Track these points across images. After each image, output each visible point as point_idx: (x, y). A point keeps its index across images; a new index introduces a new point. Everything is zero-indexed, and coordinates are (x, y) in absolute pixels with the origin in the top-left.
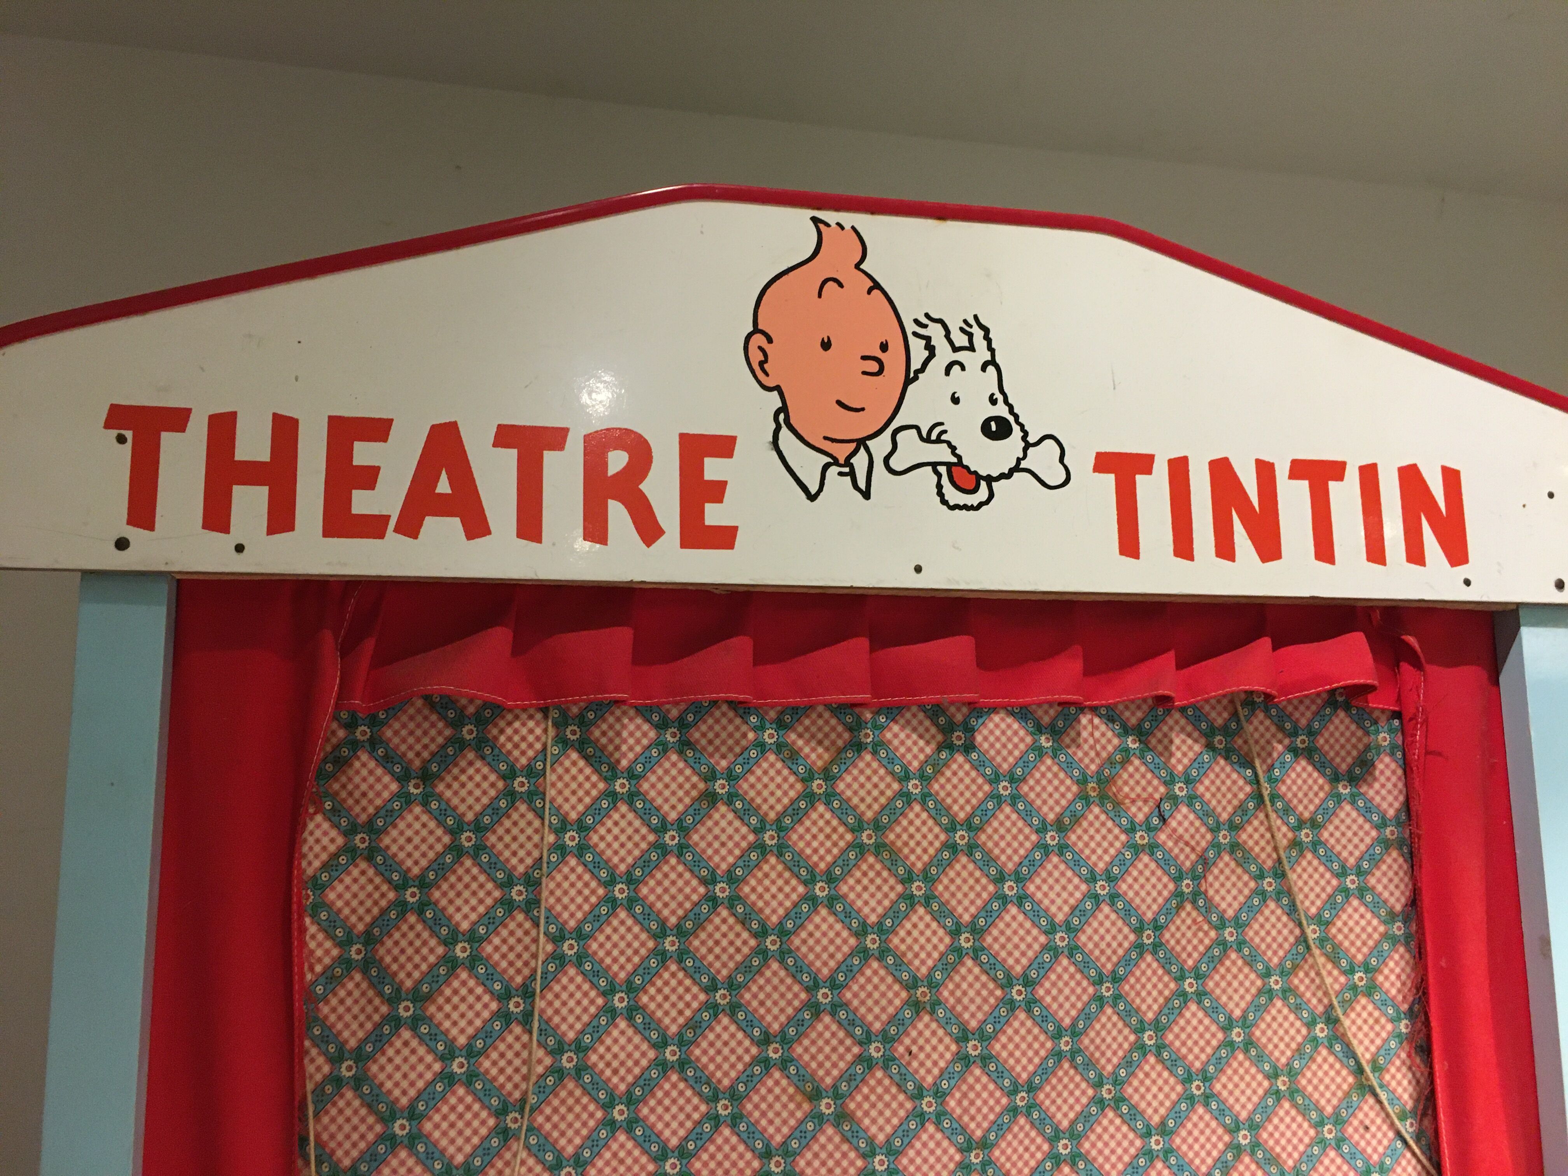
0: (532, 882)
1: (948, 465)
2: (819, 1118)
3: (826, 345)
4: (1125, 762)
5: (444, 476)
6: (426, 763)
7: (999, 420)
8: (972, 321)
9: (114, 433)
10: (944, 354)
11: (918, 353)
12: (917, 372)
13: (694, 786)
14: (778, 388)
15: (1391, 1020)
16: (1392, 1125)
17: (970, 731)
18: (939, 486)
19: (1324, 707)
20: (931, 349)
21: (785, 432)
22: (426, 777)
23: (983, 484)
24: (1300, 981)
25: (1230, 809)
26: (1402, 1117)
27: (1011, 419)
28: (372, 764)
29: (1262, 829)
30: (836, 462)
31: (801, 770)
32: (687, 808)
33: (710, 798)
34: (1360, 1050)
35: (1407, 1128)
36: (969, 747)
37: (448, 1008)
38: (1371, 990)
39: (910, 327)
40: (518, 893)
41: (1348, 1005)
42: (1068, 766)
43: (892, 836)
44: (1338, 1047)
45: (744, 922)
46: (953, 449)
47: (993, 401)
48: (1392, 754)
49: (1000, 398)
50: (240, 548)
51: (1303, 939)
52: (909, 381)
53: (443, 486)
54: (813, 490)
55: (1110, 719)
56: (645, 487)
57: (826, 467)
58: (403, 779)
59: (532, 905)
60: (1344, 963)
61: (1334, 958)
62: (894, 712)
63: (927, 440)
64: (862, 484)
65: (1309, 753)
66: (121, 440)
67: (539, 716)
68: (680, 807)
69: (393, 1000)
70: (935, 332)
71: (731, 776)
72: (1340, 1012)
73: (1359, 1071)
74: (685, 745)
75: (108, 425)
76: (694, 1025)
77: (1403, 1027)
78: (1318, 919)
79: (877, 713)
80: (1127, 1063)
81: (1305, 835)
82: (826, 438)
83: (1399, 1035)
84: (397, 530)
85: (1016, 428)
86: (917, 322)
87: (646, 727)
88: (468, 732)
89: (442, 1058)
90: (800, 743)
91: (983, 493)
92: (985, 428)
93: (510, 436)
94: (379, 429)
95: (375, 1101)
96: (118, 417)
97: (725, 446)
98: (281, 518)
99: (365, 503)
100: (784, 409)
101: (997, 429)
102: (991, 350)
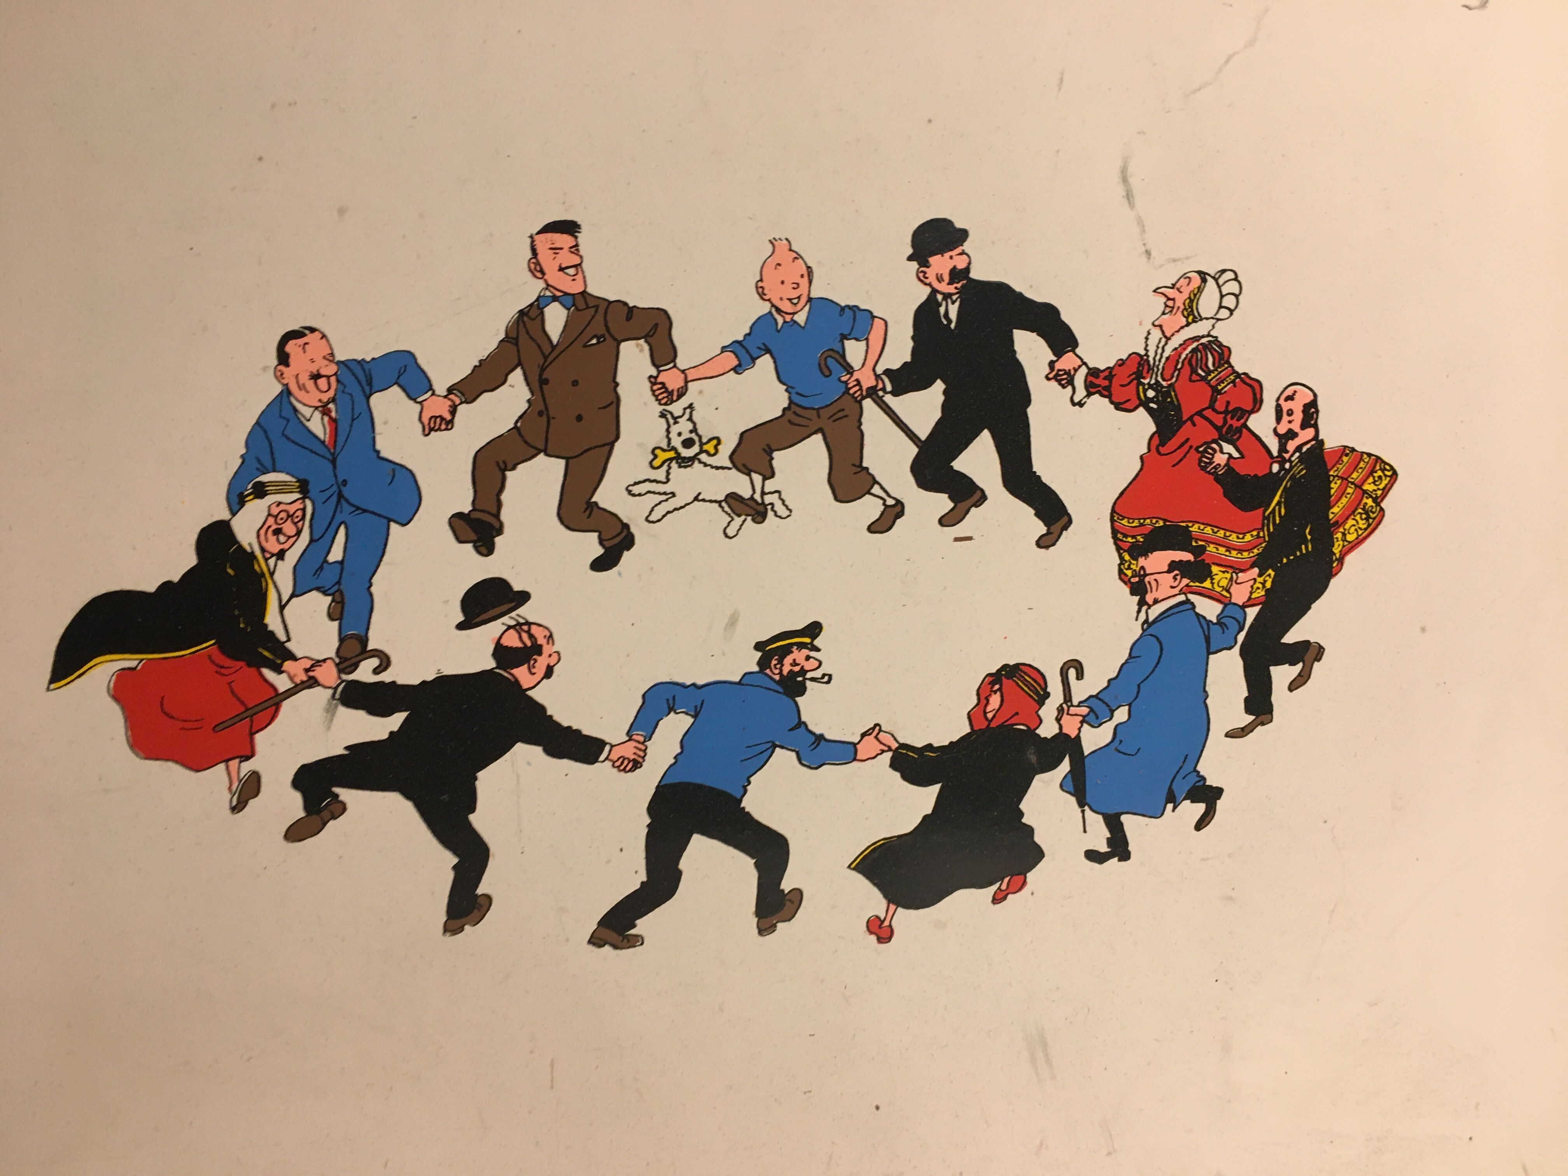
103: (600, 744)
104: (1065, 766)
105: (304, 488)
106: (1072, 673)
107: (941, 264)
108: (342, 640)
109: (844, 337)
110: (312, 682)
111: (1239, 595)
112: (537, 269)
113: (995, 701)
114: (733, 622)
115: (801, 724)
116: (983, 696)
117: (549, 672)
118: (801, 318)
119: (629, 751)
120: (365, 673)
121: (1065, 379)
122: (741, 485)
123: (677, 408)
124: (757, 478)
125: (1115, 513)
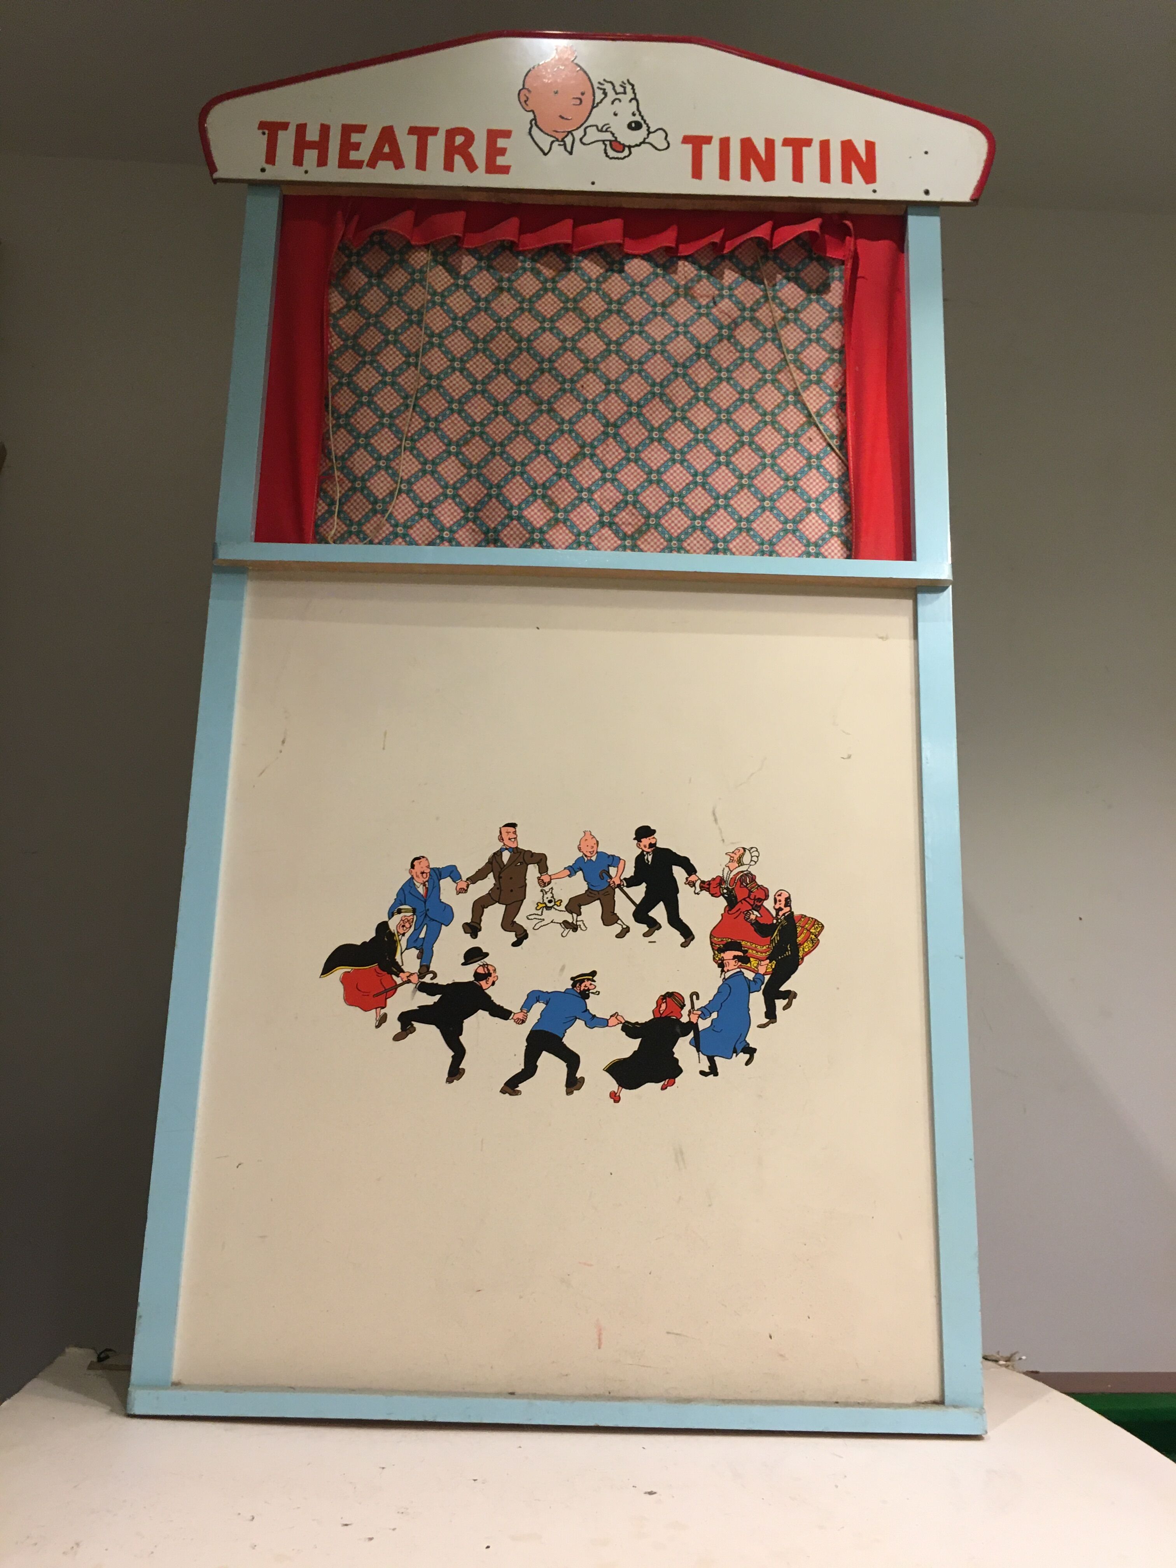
0: (420, 313)
1: (611, 141)
3: (557, 94)
4: (698, 281)
5: (387, 146)
6: (379, 271)
7: (636, 122)
8: (626, 82)
9: (261, 131)
10: (611, 95)
11: (599, 95)
12: (598, 104)
13: (493, 284)
14: (533, 111)
15: (829, 395)
16: (825, 440)
17: (622, 265)
18: (605, 150)
19: (805, 258)
20: (605, 94)
21: (535, 129)
22: (380, 276)
23: (627, 149)
24: (782, 377)
25: (751, 302)
26: (832, 437)
27: (642, 122)
28: (357, 271)
29: (767, 311)
30: (557, 140)
31: (542, 279)
32: (490, 293)
33: (501, 289)
34: (810, 407)
35: (834, 443)
36: (621, 271)
37: (385, 358)
39: (596, 85)
40: (414, 317)
41: (806, 388)
42: (670, 282)
43: (581, 305)
44: (799, 405)
45: (512, 337)
46: (613, 134)
47: (634, 114)
48: (840, 280)
49: (637, 113)
50: (306, 172)
51: (784, 359)
52: (593, 107)
53: (386, 149)
54: (546, 151)
55: (693, 263)
56: (471, 150)
57: (552, 142)
58: (370, 277)
59: (419, 323)
60: (806, 370)
61: (801, 369)
62: (586, 254)
63: (601, 131)
64: (569, 149)
65: (796, 280)
66: (264, 133)
67: (426, 251)
68: (487, 293)
69: (363, 356)
70: (608, 87)
71: (510, 281)
72: (801, 391)
73: (810, 416)
74: (489, 267)
75: (259, 128)
76: (489, 377)
77: (835, 398)
78: (794, 351)
79: (578, 255)
80: (689, 403)
81: (790, 316)
82: (554, 131)
83: (833, 402)
84: (367, 165)
85: (644, 126)
86: (600, 83)
87: (473, 259)
88: (396, 257)
89: (382, 375)
90: (542, 268)
91: (626, 152)
92: (629, 126)
93: (413, 131)
94: (361, 129)
95: (355, 390)
96: (263, 125)
97: (507, 134)
98: (322, 161)
99: (354, 155)
100: (535, 119)
101: (635, 126)
102: (634, 92)
103: (510, 1013)
104: (691, 1035)
105: (414, 911)
106: (694, 997)
107: (646, 841)
108: (421, 966)
109: (609, 866)
110: (409, 982)
111: (762, 970)
112: (501, 839)
113: (664, 1006)
114: (563, 969)
115: (587, 1010)
116: (659, 1004)
117: (493, 984)
118: (594, 858)
119: (521, 1016)
120: (427, 979)
121: (692, 884)
122: (569, 917)
123: (547, 889)
124: (575, 915)
125: (712, 936)
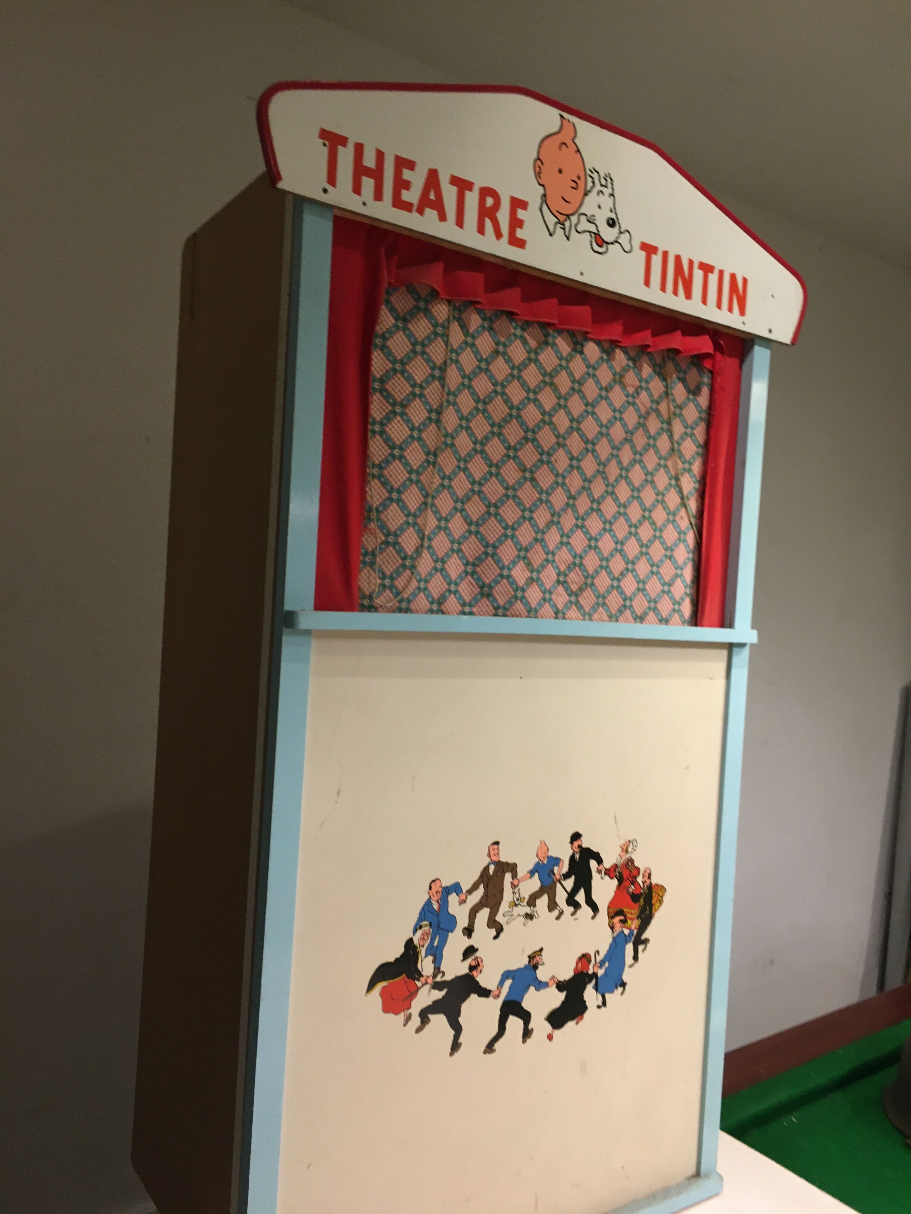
0: (442, 370)
1: (595, 234)
2: (525, 479)
3: (560, 171)
4: (628, 370)
5: (432, 192)
6: (405, 314)
7: (612, 219)
8: (608, 176)
9: (321, 141)
10: (598, 187)
11: (590, 184)
12: (588, 192)
13: (492, 346)
14: (543, 186)
15: (694, 483)
16: (689, 519)
17: (582, 346)
18: (591, 242)
19: (689, 361)
20: (593, 182)
21: (544, 205)
22: (405, 320)
23: (605, 245)
24: (669, 463)
25: (657, 395)
26: (692, 517)
27: (616, 220)
28: (386, 310)
29: (666, 406)
30: (560, 222)
31: (527, 348)
32: (489, 354)
33: (497, 352)
34: (684, 491)
35: (694, 522)
36: (581, 353)
37: (412, 411)
38: (689, 470)
39: (589, 172)
40: (436, 373)
41: (682, 474)
42: (611, 367)
43: (555, 380)
44: (677, 488)
45: (505, 402)
46: (597, 226)
47: (611, 211)
48: (707, 387)
49: (613, 210)
50: (364, 204)
51: (672, 448)
52: (586, 194)
53: (432, 196)
54: (552, 232)
55: (625, 353)
56: (498, 215)
57: (556, 224)
58: (397, 319)
59: (441, 379)
60: (683, 459)
61: (680, 457)
62: (560, 332)
63: (589, 221)
64: (567, 234)
66: (325, 145)
67: (447, 304)
68: (487, 354)
69: (393, 405)
70: (595, 175)
71: (505, 346)
72: (680, 476)
73: (682, 498)
74: (491, 329)
75: (320, 137)
76: (486, 438)
77: (697, 486)
78: (678, 442)
79: (555, 331)
80: (617, 480)
81: (678, 411)
82: (558, 212)
83: (696, 488)
84: (416, 211)
85: (617, 224)
86: (590, 170)
87: (479, 318)
88: (421, 304)
89: (410, 429)
90: (528, 337)
91: (604, 248)
92: (608, 222)
93: (455, 181)
94: (411, 165)
95: (388, 441)
96: (324, 134)
97: (524, 205)
98: (378, 196)
99: (406, 196)
100: (544, 195)
101: (612, 223)
102: (613, 189)
103: (490, 991)
104: (594, 982)
105: (431, 925)
106: (597, 954)
107: (576, 844)
108: (435, 969)
109: (554, 865)
110: (427, 983)
111: (633, 927)
112: (489, 855)
113: (580, 965)
114: (523, 951)
115: (537, 978)
116: (577, 964)
117: (481, 971)
118: (545, 862)
119: (497, 993)
120: (439, 979)
121: (599, 872)
122: (528, 910)
123: (516, 890)
124: (532, 907)
125: (609, 908)
